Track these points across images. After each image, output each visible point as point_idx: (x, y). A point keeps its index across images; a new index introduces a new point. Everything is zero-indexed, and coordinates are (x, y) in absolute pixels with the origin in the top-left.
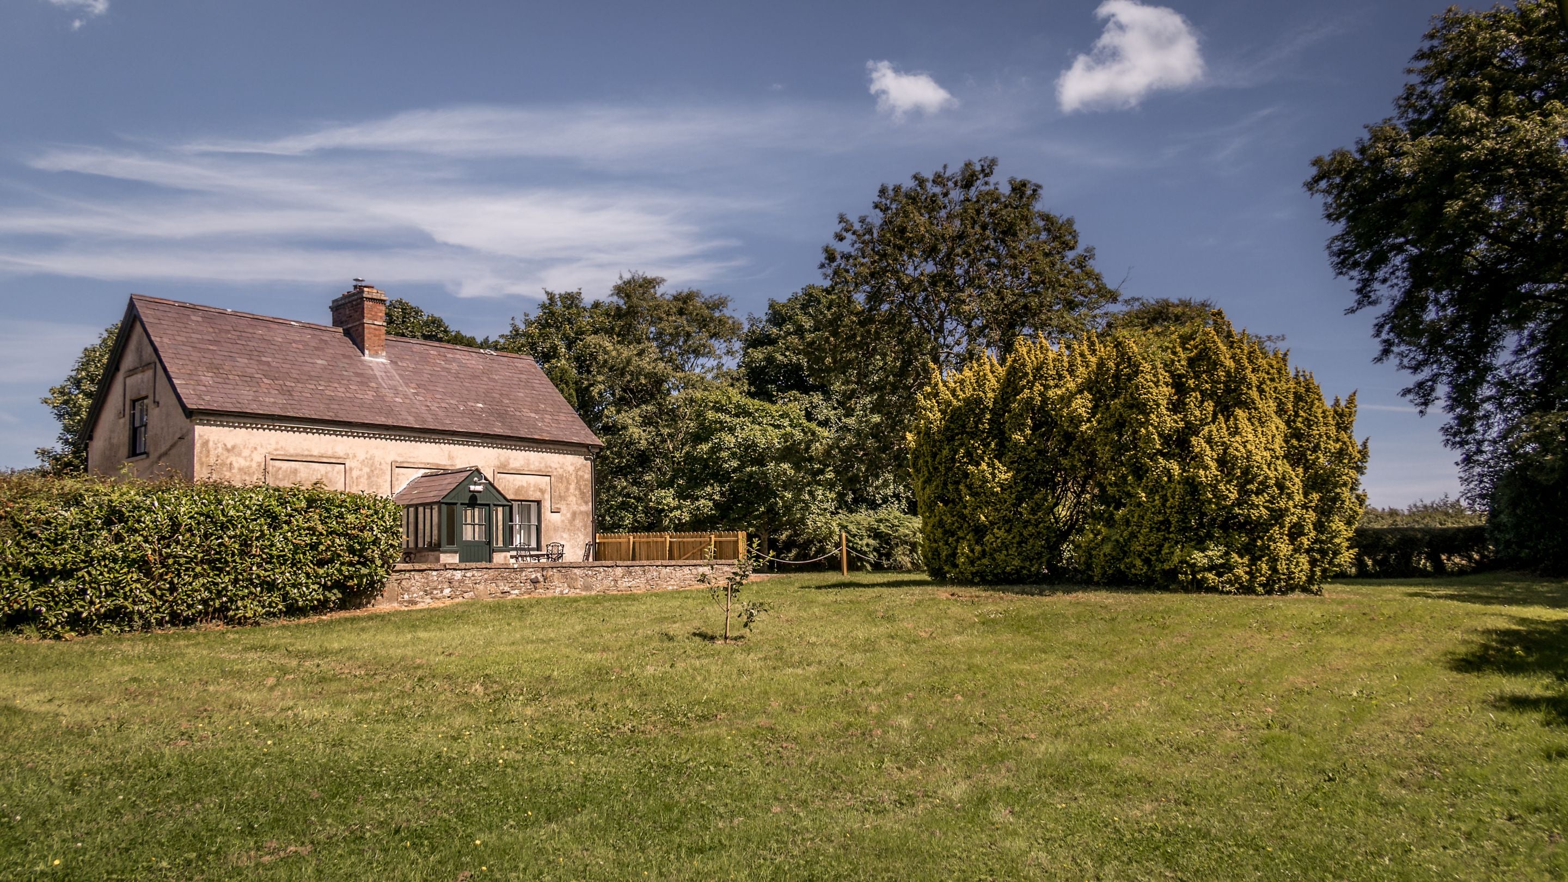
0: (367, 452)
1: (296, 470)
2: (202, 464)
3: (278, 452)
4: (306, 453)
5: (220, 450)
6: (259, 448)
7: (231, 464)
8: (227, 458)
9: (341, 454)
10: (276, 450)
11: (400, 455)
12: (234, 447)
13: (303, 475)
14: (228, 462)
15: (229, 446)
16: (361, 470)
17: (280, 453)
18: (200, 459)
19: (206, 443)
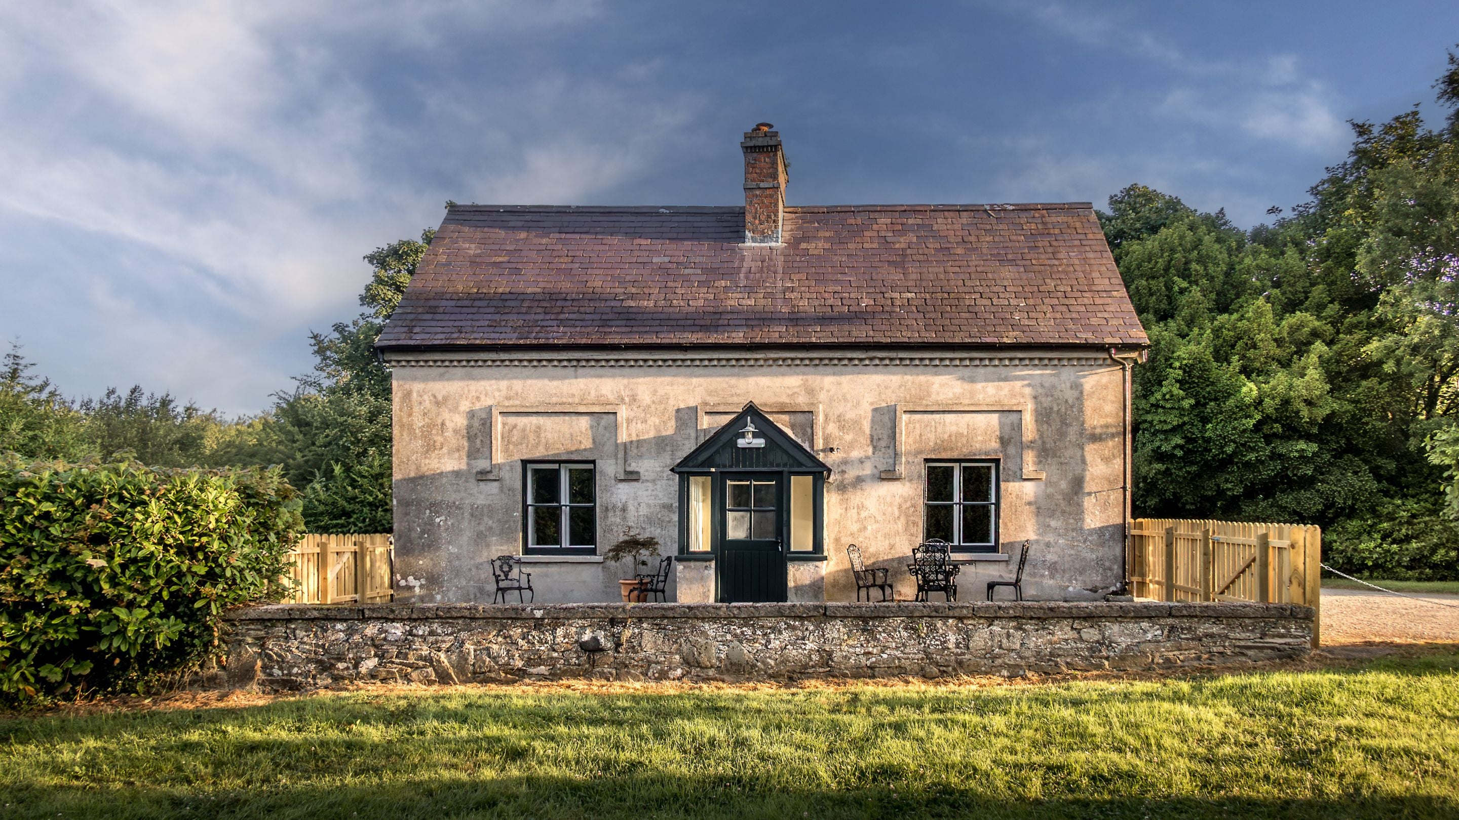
0: (655, 391)
1: (539, 427)
2: (402, 426)
3: (511, 402)
4: (554, 400)
5: (427, 404)
6: (483, 397)
7: (443, 424)
8: (438, 414)
9: (611, 397)
10: (508, 398)
11: (710, 393)
12: (445, 399)
13: (549, 436)
14: (439, 421)
15: (440, 398)
16: (645, 421)
17: (515, 404)
18: (400, 420)
19: (408, 395)
